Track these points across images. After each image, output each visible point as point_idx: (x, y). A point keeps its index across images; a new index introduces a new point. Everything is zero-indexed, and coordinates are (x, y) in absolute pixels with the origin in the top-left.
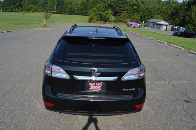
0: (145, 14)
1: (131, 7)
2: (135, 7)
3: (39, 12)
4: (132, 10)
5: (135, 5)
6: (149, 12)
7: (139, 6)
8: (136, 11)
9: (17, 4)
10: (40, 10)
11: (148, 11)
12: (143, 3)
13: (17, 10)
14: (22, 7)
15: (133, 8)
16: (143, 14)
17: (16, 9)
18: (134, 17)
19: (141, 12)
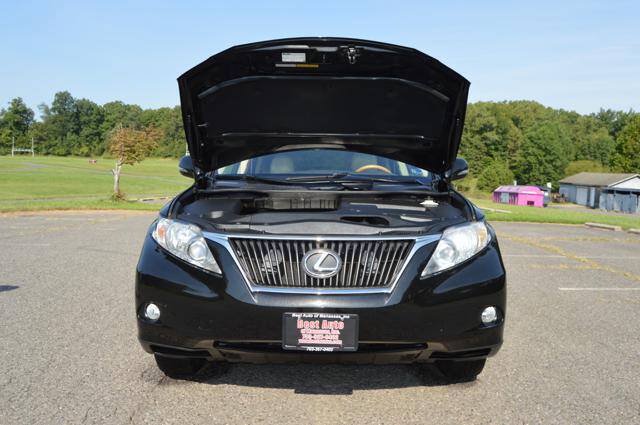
0: (532, 159)
1: (477, 136)
2: (492, 136)
3: (159, 155)
4: (481, 144)
5: (492, 129)
6: (545, 150)
7: (505, 132)
8: (497, 149)
9: (86, 131)
10: (162, 149)
11: (540, 148)
12: (516, 122)
13: (85, 149)
14: (101, 140)
15: (485, 138)
16: (523, 159)
17: (80, 146)
18: (494, 171)
19: (514, 151)
